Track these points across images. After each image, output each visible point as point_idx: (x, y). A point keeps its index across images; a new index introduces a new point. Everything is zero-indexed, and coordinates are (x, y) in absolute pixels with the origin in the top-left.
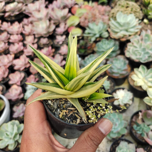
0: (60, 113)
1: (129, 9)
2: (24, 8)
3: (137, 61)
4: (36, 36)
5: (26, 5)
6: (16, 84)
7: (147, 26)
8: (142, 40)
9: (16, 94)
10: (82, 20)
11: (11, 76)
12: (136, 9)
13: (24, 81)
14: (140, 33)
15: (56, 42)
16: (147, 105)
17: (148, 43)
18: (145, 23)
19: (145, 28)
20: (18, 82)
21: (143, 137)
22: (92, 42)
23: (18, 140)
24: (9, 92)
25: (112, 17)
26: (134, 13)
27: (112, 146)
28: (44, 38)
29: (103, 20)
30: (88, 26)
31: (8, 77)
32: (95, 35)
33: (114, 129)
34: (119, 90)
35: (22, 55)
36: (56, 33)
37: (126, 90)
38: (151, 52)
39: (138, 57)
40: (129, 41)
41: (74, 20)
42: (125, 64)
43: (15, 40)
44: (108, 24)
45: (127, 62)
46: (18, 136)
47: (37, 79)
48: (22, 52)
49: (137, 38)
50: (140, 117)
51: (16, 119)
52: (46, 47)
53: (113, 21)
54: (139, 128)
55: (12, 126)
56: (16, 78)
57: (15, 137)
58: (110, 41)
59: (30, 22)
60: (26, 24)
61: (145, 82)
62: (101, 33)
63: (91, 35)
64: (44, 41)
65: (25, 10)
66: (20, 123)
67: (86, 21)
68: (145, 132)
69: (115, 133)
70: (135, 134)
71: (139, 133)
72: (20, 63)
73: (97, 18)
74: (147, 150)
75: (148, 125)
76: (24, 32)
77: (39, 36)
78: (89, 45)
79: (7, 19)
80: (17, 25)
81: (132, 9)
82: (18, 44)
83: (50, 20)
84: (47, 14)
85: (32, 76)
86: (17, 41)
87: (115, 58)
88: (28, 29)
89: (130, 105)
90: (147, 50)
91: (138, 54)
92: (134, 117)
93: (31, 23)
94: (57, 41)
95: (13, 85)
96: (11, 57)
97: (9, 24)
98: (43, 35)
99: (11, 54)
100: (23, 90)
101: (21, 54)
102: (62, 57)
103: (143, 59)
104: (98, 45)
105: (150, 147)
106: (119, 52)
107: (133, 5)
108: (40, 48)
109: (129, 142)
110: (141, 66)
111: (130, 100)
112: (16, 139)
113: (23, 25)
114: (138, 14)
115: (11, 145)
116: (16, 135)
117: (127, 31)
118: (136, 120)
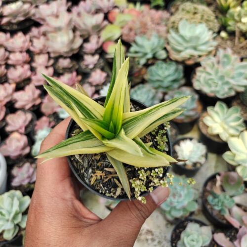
0: (92, 177)
1: (198, 16)
2: (33, 11)
3: (212, 95)
4: (52, 55)
5: (37, 7)
6: (17, 131)
7: (226, 43)
8: (219, 62)
9: (17, 147)
10: (125, 31)
11: (10, 118)
12: (208, 17)
13: (31, 126)
14: (216, 53)
15: (83, 65)
16: (228, 164)
17: (228, 67)
18: (223, 38)
19: (222, 45)
20: (21, 128)
21: (223, 216)
22: (140, 66)
23: (20, 222)
24: (5, 144)
25: (173, 27)
26: (206, 22)
27: (175, 230)
28: (65, 58)
29: (158, 32)
30: (135, 42)
31: (4, 119)
32: (145, 54)
33: (178, 202)
34: (185, 141)
35: (28, 84)
36: (84, 50)
37: (195, 141)
38: (232, 82)
39: (213, 89)
40: (198, 65)
41: (113, 31)
42: (193, 99)
43: (18, 61)
44: (166, 39)
45: (196, 96)
46: (20, 216)
47: (53, 124)
48: (28, 81)
49: (212, 61)
50: (218, 183)
51: (16, 188)
52: (68, 72)
53: (173, 34)
54: (216, 200)
55: (10, 199)
56: (18, 121)
57: (14, 218)
58: (170, 64)
59: (41, 33)
60: (35, 37)
61: (224, 129)
62: (154, 52)
63: (139, 55)
64: (64, 63)
65: (34, 15)
66: (24, 195)
67: (132, 33)
68: (226, 207)
69: (179, 210)
70: (210, 211)
71: (217, 208)
72: (24, 98)
73: (148, 29)
74: (231, 237)
75: (232, 197)
76: (32, 49)
77: (57, 55)
78: (136, 70)
79: (4, 27)
80: (20, 37)
81: (202, 16)
82: (22, 67)
83: (74, 30)
84: (70, 21)
85: (44, 119)
86: (21, 62)
87: (177, 91)
88: (38, 45)
89: (201, 165)
90: (226, 79)
91: (213, 85)
92: (209, 184)
93: (44, 34)
94: (86, 63)
95: (12, 132)
96: (11, 87)
97: (8, 35)
98: (62, 54)
99: (10, 84)
100: (29, 141)
101: (26, 82)
102: (93, 89)
103: (222, 93)
104: (151, 71)
105: (234, 231)
106: (183, 82)
107: (204, 11)
108: (57, 74)
109: (202, 224)
110: (218, 104)
111: (202, 156)
112: (16, 222)
113: (30, 38)
114: (211, 24)
115: (9, 230)
116: (16, 214)
117: (195, 48)
118: (212, 188)
